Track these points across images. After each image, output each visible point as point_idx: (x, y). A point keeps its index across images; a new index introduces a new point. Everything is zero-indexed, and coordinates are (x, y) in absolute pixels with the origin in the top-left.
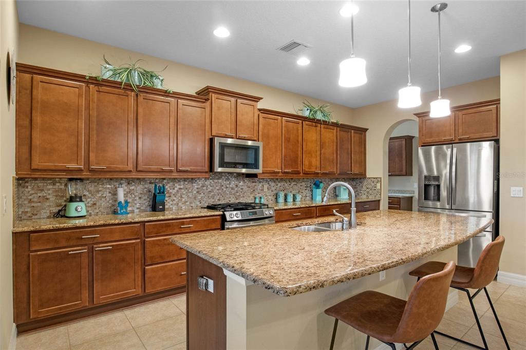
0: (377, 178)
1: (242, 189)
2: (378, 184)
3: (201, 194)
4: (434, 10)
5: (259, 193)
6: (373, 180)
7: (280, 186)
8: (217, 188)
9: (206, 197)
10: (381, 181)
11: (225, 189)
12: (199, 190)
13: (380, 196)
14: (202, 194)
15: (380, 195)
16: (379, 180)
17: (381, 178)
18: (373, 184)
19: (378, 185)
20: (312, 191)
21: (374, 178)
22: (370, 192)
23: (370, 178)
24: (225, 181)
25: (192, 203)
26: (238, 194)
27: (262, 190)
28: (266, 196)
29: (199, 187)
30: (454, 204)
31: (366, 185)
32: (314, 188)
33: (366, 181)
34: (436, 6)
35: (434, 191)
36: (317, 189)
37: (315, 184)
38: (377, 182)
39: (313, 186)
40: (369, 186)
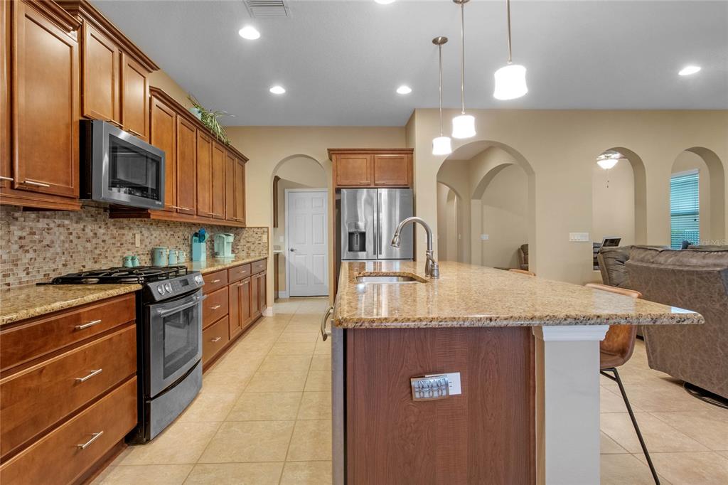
0: (261, 228)
1: (104, 241)
2: (263, 236)
3: (27, 251)
4: (435, 41)
5: (128, 250)
6: (256, 230)
7: (156, 237)
8: (62, 238)
9: (38, 260)
10: (268, 232)
11: (75, 241)
12: (23, 242)
13: (266, 252)
14: (31, 251)
15: (268, 250)
16: (266, 230)
17: (268, 228)
18: (256, 236)
19: (265, 237)
20: (191, 246)
21: (258, 228)
22: (252, 247)
23: (251, 228)
24: (77, 223)
25: (9, 275)
26: (97, 252)
27: (132, 244)
28: (139, 255)
29: (24, 234)
30: (381, 253)
31: (246, 237)
32: (196, 241)
33: (245, 232)
34: (438, 38)
35: (356, 239)
36: (200, 242)
37: (196, 235)
38: (262, 234)
39: (194, 238)
40: (250, 239)
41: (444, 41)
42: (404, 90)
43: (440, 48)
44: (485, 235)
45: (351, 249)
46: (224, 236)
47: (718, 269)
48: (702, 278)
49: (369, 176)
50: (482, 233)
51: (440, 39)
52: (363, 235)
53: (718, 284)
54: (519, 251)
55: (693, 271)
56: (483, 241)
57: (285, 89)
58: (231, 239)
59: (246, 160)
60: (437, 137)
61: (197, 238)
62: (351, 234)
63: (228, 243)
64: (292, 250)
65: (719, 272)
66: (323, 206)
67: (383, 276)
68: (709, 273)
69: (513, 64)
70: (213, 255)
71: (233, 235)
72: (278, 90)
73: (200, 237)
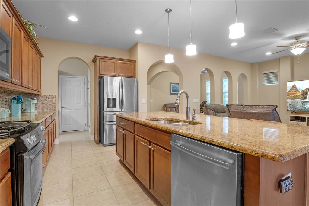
0: (52, 95)
2: (53, 100)
6: (48, 97)
10: (56, 98)
13: (55, 109)
15: (56, 107)
16: (54, 96)
17: (56, 95)
18: (48, 100)
20: (10, 106)
21: (50, 95)
22: (46, 106)
23: (45, 95)
30: (123, 108)
31: (41, 100)
32: (14, 103)
33: (41, 98)
34: (168, 9)
35: (111, 102)
36: (18, 103)
37: (14, 99)
38: (52, 98)
39: (13, 101)
40: (44, 102)
41: (171, 11)
42: (138, 32)
43: (168, 14)
44: (151, 100)
45: (108, 107)
46: (31, 100)
47: (269, 112)
48: (263, 115)
49: (115, 71)
50: (151, 99)
51: (168, 10)
52: (114, 100)
53: (269, 117)
54: (164, 106)
55: (260, 113)
56: (151, 102)
57: (78, 19)
58: (35, 101)
59: (42, 56)
60: (167, 54)
61: (16, 101)
62: (108, 99)
63: (33, 104)
64: (63, 107)
65: (270, 113)
66: (81, 85)
67: (156, 120)
68: (266, 113)
69: (238, 22)
70: (24, 111)
71: (36, 99)
72: (73, 18)
73: (18, 100)
